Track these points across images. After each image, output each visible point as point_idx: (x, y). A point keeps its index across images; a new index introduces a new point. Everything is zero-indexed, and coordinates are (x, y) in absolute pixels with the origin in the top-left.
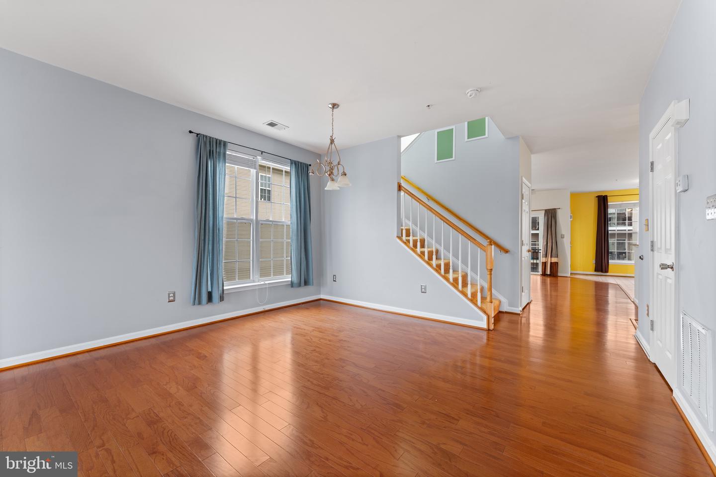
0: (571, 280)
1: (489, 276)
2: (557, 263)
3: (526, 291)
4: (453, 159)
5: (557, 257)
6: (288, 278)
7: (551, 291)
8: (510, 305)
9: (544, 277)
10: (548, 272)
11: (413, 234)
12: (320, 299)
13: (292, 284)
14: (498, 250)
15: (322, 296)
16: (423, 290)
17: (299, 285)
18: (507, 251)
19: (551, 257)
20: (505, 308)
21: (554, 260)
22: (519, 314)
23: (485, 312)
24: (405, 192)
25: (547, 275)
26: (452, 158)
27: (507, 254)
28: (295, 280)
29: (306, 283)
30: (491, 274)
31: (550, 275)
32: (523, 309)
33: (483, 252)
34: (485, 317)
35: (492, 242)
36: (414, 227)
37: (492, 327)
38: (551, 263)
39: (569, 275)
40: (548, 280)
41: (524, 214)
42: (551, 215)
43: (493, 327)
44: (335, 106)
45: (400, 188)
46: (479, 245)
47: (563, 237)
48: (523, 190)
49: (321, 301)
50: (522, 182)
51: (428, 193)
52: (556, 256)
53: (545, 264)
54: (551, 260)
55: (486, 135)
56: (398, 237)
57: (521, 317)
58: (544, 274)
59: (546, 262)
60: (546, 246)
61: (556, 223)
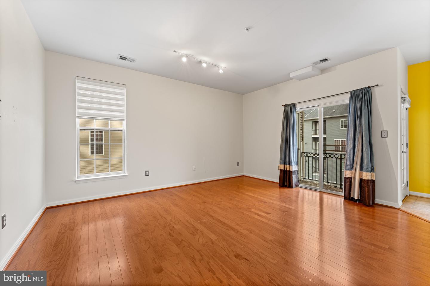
2: (373, 182)
5: (373, 171)
10: (356, 195)
19: (361, 169)
21: (367, 176)
25: (353, 199)
31: (359, 202)
38: (361, 180)
40: (356, 209)
47: (384, 135)
52: (370, 169)
53: (349, 181)
54: (361, 175)
58: (348, 198)
59: (351, 178)
60: (352, 151)
61: (370, 111)
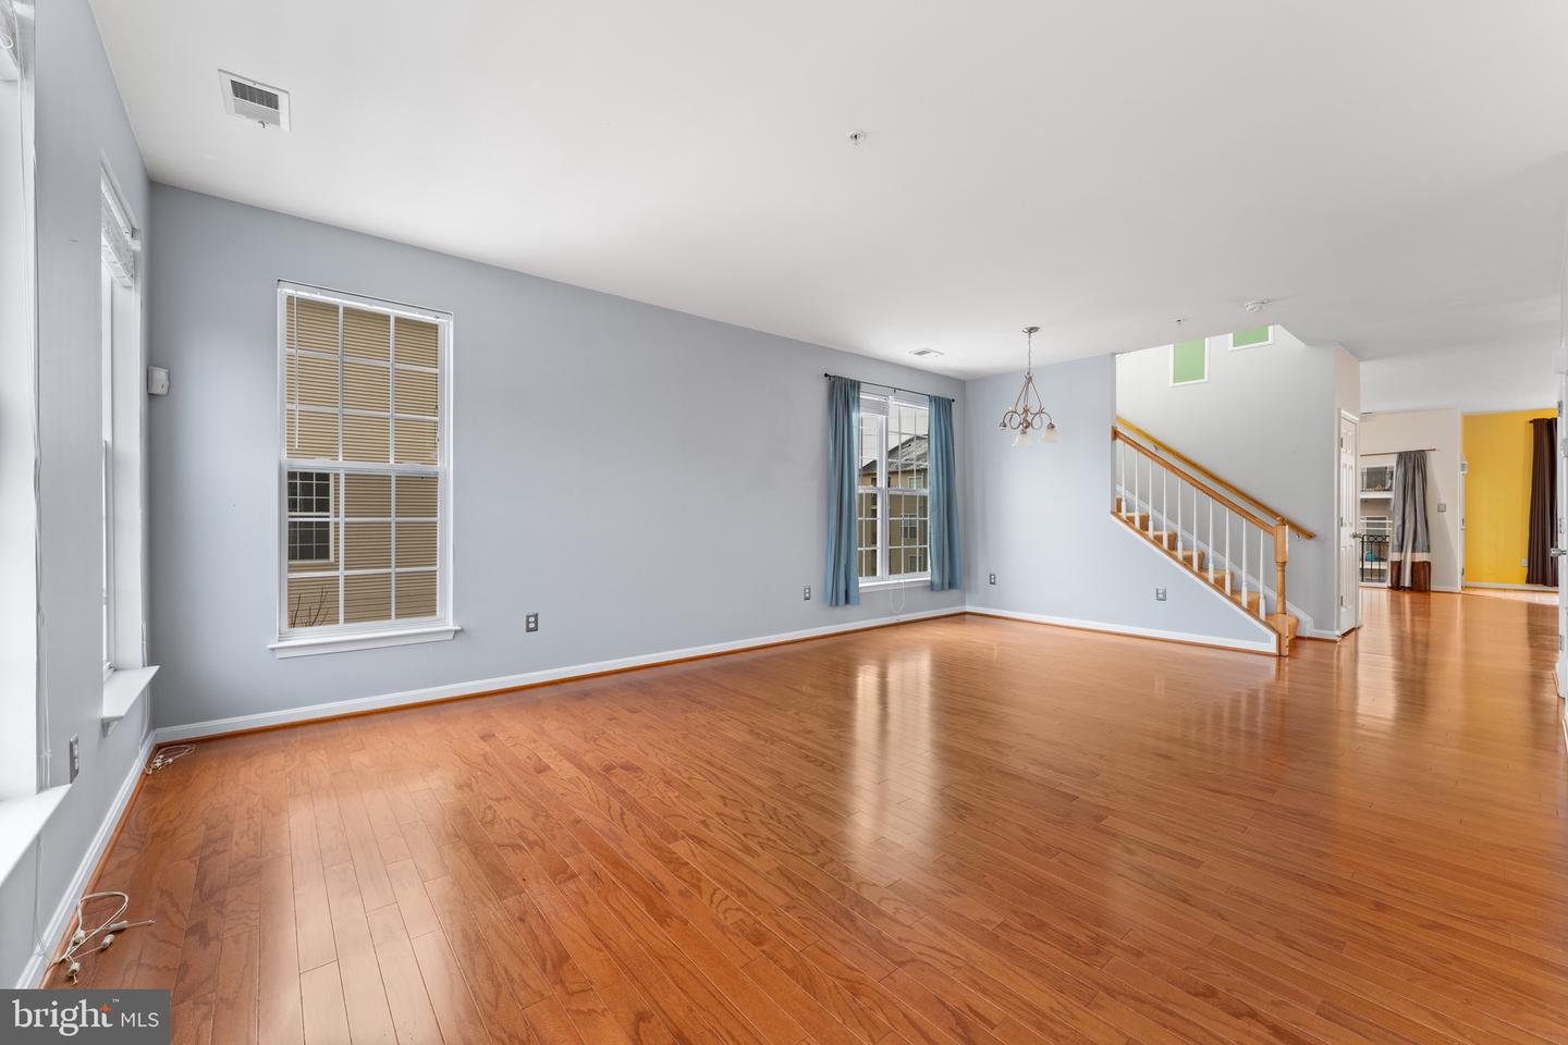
0: (1462, 598)
1: (1280, 573)
2: (1429, 563)
3: (1349, 607)
4: (1205, 380)
5: (1429, 551)
6: (926, 577)
7: (1413, 622)
8: (1317, 626)
9: (1396, 592)
10: (1407, 581)
11: (1127, 507)
12: (966, 613)
13: (931, 586)
14: (1294, 533)
15: (968, 609)
16: (1161, 596)
17: (942, 589)
18: (1310, 536)
19: (1414, 550)
20: (1308, 630)
21: (1421, 557)
22: (1335, 642)
23: (1273, 629)
24: (1125, 441)
25: (1404, 588)
26: (1203, 377)
27: (1311, 542)
28: (937, 580)
29: (951, 585)
30: (1283, 571)
31: (1410, 589)
32: (1344, 635)
33: (1270, 536)
34: (1274, 637)
35: (1284, 521)
36: (1129, 495)
37: (1286, 651)
38: (1413, 564)
39: (1459, 589)
40: (1407, 598)
41: (1343, 471)
42: (1414, 463)
43: (1287, 653)
44: (1031, 330)
45: (1116, 434)
46: (1263, 525)
47: (1441, 509)
48: (1343, 431)
49: (967, 616)
50: (1340, 417)
51: (1159, 440)
52: (1425, 548)
53: (1398, 566)
54: (1413, 557)
55: (1270, 341)
56: (1112, 513)
57: (1340, 646)
58: (1396, 586)
59: (1400, 562)
60: (1401, 529)
61: (1424, 480)
